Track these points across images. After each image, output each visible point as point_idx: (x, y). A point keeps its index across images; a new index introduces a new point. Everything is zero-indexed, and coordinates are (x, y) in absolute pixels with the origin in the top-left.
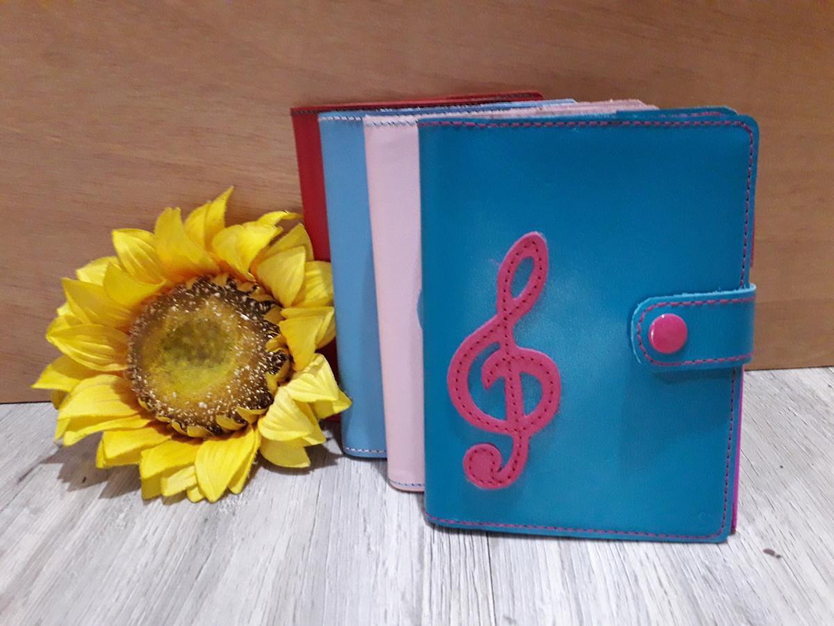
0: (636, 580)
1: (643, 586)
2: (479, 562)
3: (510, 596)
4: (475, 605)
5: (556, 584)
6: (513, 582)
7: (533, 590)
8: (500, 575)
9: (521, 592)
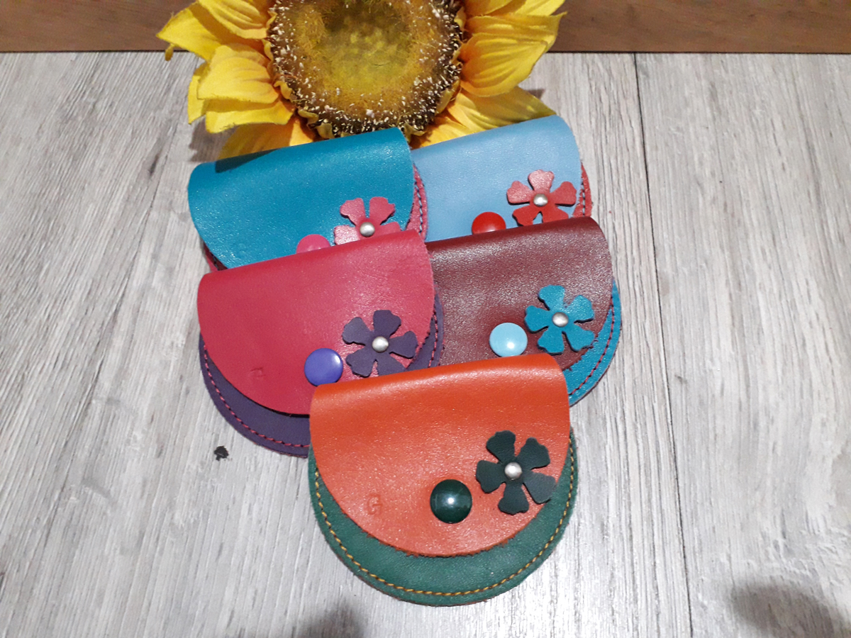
0: (804, 345)
1: (810, 352)
2: (650, 312)
3: (681, 354)
4: (648, 362)
5: (726, 344)
6: (683, 336)
7: (703, 348)
8: (671, 329)
9: (691, 349)
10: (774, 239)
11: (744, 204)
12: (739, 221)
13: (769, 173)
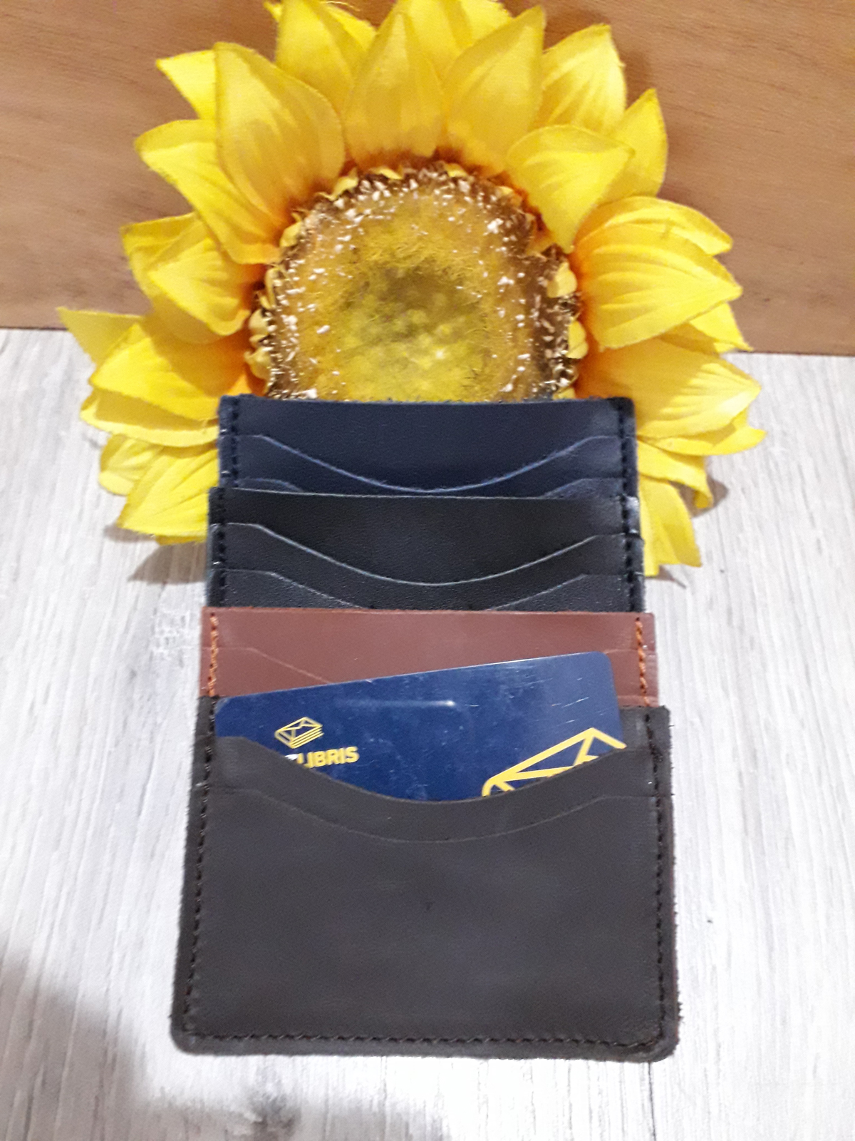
10: (807, 674)
11: (759, 610)
12: (752, 641)
13: (798, 556)
